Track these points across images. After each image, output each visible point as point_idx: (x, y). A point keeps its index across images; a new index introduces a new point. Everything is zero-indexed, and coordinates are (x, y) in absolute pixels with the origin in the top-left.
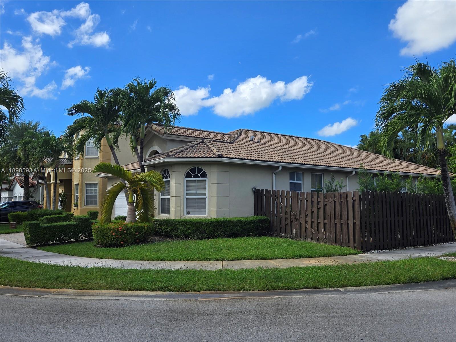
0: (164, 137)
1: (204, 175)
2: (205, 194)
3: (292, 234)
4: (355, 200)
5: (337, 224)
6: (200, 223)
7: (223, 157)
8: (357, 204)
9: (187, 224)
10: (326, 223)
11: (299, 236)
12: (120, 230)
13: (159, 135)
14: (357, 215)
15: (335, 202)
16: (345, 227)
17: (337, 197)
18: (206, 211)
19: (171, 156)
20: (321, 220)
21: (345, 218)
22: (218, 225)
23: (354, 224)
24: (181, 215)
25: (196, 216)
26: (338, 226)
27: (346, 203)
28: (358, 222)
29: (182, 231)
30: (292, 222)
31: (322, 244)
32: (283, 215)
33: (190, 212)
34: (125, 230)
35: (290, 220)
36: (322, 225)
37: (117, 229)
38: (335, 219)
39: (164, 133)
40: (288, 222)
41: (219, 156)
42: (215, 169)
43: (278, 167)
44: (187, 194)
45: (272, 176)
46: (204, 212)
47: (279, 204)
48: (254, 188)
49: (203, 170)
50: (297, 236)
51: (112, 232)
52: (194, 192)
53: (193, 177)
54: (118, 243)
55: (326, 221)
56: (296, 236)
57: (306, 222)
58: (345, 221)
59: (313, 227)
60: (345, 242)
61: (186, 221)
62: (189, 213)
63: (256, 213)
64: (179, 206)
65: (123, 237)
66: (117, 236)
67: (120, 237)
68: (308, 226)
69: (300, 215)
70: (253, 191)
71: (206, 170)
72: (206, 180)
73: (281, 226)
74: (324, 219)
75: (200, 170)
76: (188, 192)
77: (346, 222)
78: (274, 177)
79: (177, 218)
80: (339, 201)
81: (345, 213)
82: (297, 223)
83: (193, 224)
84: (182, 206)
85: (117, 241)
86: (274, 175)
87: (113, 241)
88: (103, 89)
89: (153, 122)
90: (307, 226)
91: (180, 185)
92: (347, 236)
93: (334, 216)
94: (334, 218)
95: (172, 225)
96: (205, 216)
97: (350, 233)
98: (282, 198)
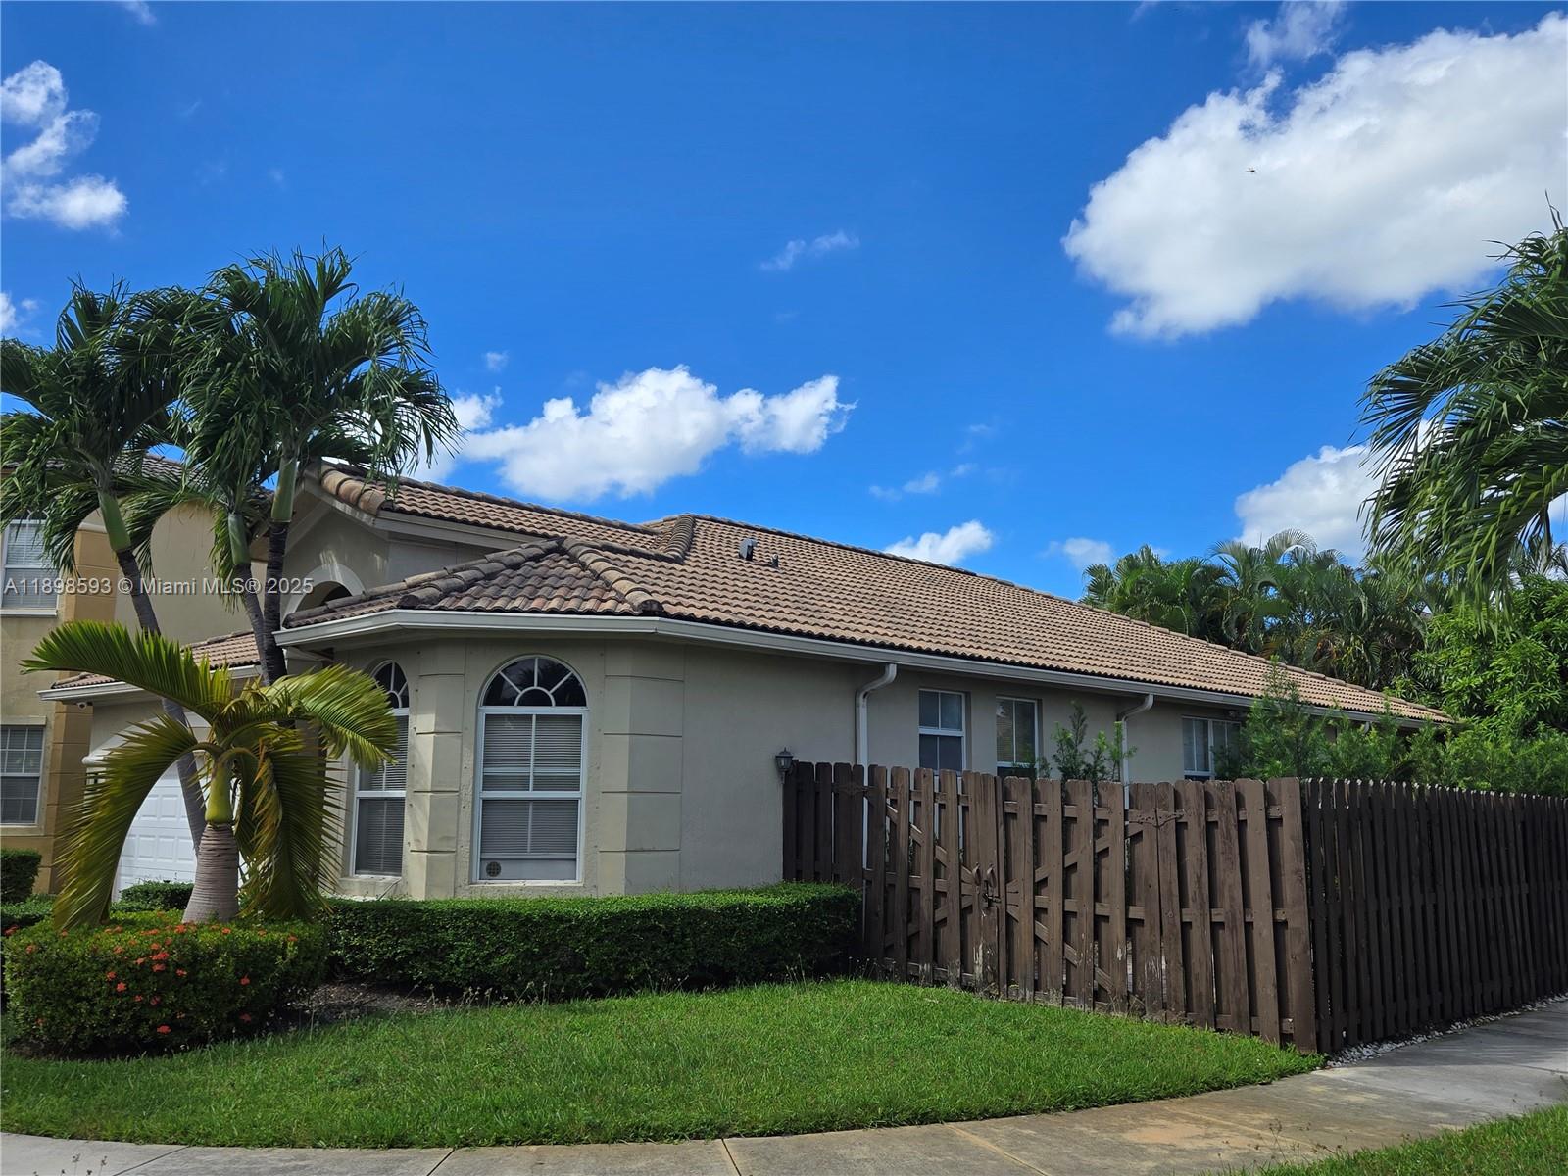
0: (380, 525)
1: (573, 694)
2: (573, 783)
3: (966, 965)
4: (1280, 820)
5: (1193, 925)
6: (559, 919)
7: (666, 615)
8: (1292, 838)
9: (493, 927)
10: (1140, 922)
11: (1001, 976)
12: (157, 968)
13: (357, 515)
14: (1293, 887)
15: (1180, 826)
16: (1231, 942)
17: (1192, 803)
18: (575, 860)
19: (422, 601)
20: (1113, 906)
21: (1232, 898)
22: (641, 930)
23: (1279, 927)
24: (460, 881)
25: (529, 883)
26: (1199, 936)
27: (1234, 833)
28: (1296, 917)
29: (467, 962)
30: (965, 912)
31: (1118, 1016)
32: (922, 879)
33: (502, 865)
34: (178, 966)
35: (956, 899)
36: (1118, 928)
37: (140, 961)
38: (1183, 904)
39: (381, 508)
40: (949, 910)
41: (649, 610)
42: (623, 665)
43: (880, 668)
44: (489, 782)
45: (856, 705)
46: (567, 866)
47: (902, 829)
48: (784, 755)
49: (567, 671)
50: (996, 976)
51: (110, 975)
52: (525, 770)
53: (520, 704)
54: (143, 1031)
55: (1136, 912)
56: (990, 978)
57: (1038, 913)
58: (1233, 916)
59: (1074, 935)
60: (1233, 1008)
61: (490, 912)
62: (493, 870)
63: (793, 870)
64: (448, 838)
65: (168, 1001)
66: (138, 998)
67: (153, 1003)
68: (1050, 929)
69: (1008, 880)
70: (780, 769)
71: (583, 669)
72: (579, 718)
73: (912, 929)
74: (1129, 900)
75: (552, 673)
76: (493, 771)
77: (1239, 916)
78: (863, 712)
79: (441, 896)
80: (1204, 823)
81: (1229, 877)
82: (994, 915)
83: (523, 924)
84: (465, 838)
85: (138, 1021)
86: (862, 701)
87: (116, 1022)
88: (100, 290)
89: (324, 458)
90: (1042, 930)
91: (459, 741)
92: (1244, 986)
93: (1176, 891)
94: (1176, 900)
95: (419, 929)
96: (570, 883)
97: (1258, 971)
98: (915, 802)
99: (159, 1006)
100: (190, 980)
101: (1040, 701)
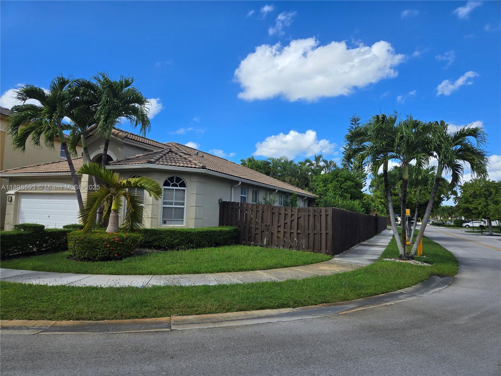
1: (183, 185)
2: (183, 204)
3: (262, 242)
4: (328, 215)
5: (310, 234)
7: (206, 169)
8: (330, 218)
10: (300, 233)
12: (116, 242)
14: (330, 227)
15: (309, 216)
16: (317, 237)
17: (312, 211)
18: (183, 221)
19: (153, 162)
20: (295, 231)
21: (318, 229)
23: (327, 234)
24: (158, 225)
25: (175, 225)
26: (311, 236)
27: (319, 217)
28: (330, 232)
30: (262, 232)
31: (294, 251)
32: (253, 226)
33: (167, 222)
34: (120, 241)
35: (260, 229)
36: (295, 234)
37: (112, 240)
38: (308, 230)
40: (259, 231)
41: (204, 168)
42: (195, 179)
43: (238, 182)
44: (164, 203)
45: (231, 190)
47: (248, 215)
48: (221, 200)
49: (182, 180)
50: (269, 244)
51: (105, 243)
52: (172, 201)
53: (171, 186)
54: (111, 255)
55: (299, 231)
56: (268, 244)
57: (278, 232)
58: (318, 232)
59: (285, 236)
60: (317, 248)
62: (165, 222)
63: (221, 224)
64: (156, 215)
65: (117, 249)
66: (112, 248)
68: (281, 235)
69: (272, 226)
70: (219, 203)
71: (187, 180)
72: (185, 190)
73: (250, 235)
74: (298, 229)
75: (178, 180)
76: (165, 201)
77: (319, 232)
78: (233, 191)
79: (153, 228)
80: (313, 215)
81: (318, 225)
82: (269, 232)
84: (159, 215)
85: (110, 253)
86: (233, 189)
87: (106, 253)
90: (279, 236)
92: (319, 244)
93: (307, 228)
94: (307, 229)
95: (156, 235)
96: (182, 225)
98: (251, 210)
99: (115, 250)
100: (123, 244)
101: (259, 190)
